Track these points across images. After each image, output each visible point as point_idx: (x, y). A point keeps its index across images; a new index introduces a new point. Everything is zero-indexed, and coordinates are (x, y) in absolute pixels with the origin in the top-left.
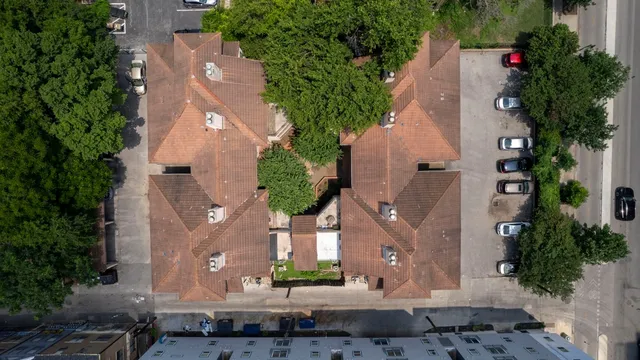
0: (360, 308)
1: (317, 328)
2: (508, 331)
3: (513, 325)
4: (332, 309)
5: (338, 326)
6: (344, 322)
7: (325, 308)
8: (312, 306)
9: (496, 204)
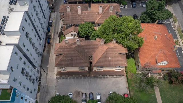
0: (51, 54)
1: (47, 44)
2: (36, 98)
3: (38, 100)
4: (51, 48)
5: (46, 49)
6: (47, 50)
7: (52, 46)
8: (53, 43)
9: (79, 93)
